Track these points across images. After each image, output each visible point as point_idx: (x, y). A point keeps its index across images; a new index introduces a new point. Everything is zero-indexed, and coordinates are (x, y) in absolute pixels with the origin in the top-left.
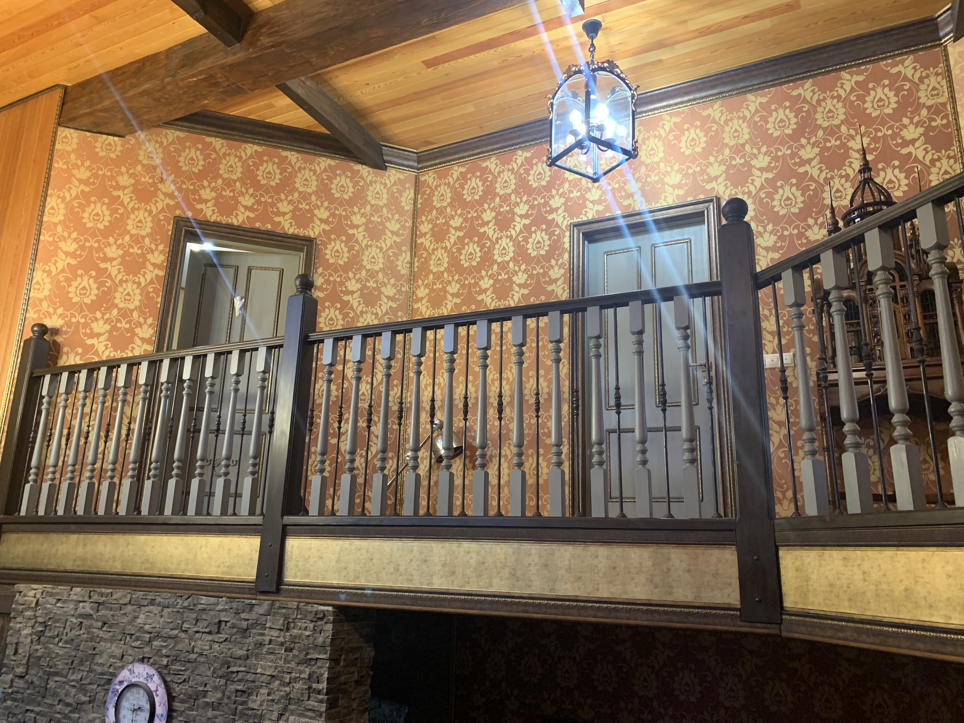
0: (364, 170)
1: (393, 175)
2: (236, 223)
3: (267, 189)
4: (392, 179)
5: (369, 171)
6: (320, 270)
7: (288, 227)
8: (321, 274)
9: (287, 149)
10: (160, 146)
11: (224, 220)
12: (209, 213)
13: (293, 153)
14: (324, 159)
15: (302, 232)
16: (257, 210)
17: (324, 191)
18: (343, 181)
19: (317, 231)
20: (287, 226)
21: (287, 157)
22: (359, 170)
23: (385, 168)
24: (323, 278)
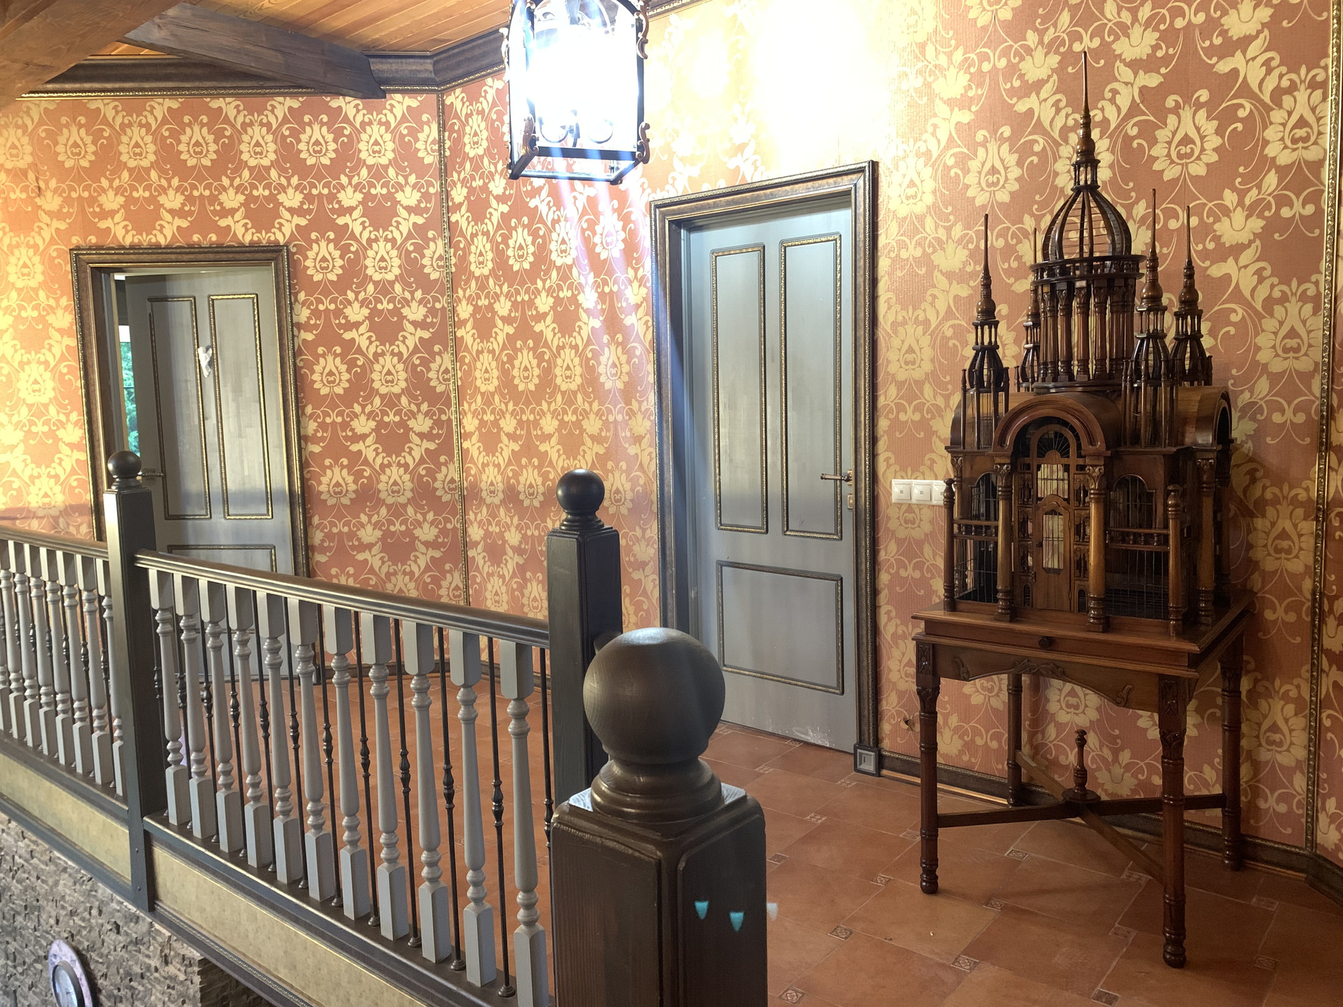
0: (348, 105)
1: (399, 104)
2: (163, 242)
3: (198, 174)
4: (398, 111)
5: (356, 106)
6: (302, 296)
7: (243, 232)
8: (303, 304)
9: (218, 96)
10: (24, 133)
11: (145, 239)
12: (119, 232)
13: (228, 100)
14: (281, 99)
15: (264, 238)
16: (190, 213)
17: (289, 158)
18: (317, 132)
19: (287, 230)
20: (240, 231)
21: (220, 109)
22: (340, 108)
23: (383, 95)
24: (308, 308)
